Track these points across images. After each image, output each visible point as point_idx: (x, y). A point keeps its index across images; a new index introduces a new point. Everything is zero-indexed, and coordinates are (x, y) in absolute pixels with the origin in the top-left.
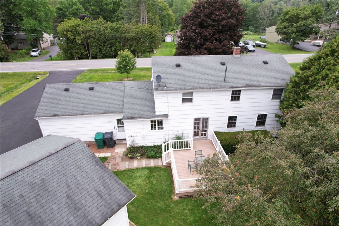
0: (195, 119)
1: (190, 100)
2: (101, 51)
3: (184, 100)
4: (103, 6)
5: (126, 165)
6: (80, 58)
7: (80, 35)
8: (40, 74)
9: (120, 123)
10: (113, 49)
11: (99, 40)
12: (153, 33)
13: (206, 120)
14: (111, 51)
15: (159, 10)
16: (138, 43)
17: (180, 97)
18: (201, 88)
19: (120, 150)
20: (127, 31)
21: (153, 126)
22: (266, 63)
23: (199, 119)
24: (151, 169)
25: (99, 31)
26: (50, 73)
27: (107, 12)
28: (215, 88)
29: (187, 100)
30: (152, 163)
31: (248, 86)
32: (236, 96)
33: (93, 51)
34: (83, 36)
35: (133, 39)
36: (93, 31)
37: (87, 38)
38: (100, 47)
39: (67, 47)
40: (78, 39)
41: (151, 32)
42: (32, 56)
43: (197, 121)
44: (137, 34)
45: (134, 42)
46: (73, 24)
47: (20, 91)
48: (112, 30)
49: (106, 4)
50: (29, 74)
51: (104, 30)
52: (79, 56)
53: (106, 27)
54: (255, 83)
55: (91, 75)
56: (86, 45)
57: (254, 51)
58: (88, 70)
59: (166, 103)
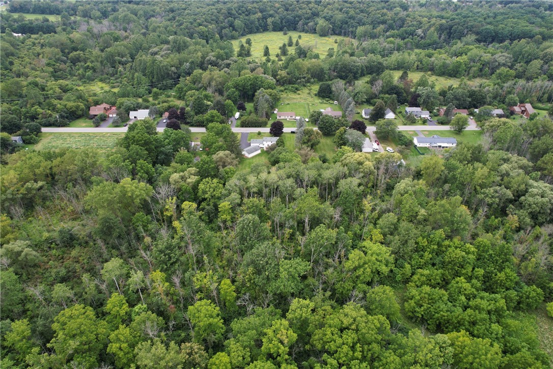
0: (267, 144)
6: (246, 127)
8: (239, 133)
9: (259, 144)
20: (259, 120)
21: (263, 145)
22: (277, 139)
28: (269, 141)
30: (263, 148)
32: (272, 142)
33: (250, 125)
39: (243, 124)
40: (246, 123)
41: (266, 121)
45: (261, 123)
49: (247, 86)
51: (253, 121)
53: (254, 119)
58: (249, 132)
59: (264, 143)
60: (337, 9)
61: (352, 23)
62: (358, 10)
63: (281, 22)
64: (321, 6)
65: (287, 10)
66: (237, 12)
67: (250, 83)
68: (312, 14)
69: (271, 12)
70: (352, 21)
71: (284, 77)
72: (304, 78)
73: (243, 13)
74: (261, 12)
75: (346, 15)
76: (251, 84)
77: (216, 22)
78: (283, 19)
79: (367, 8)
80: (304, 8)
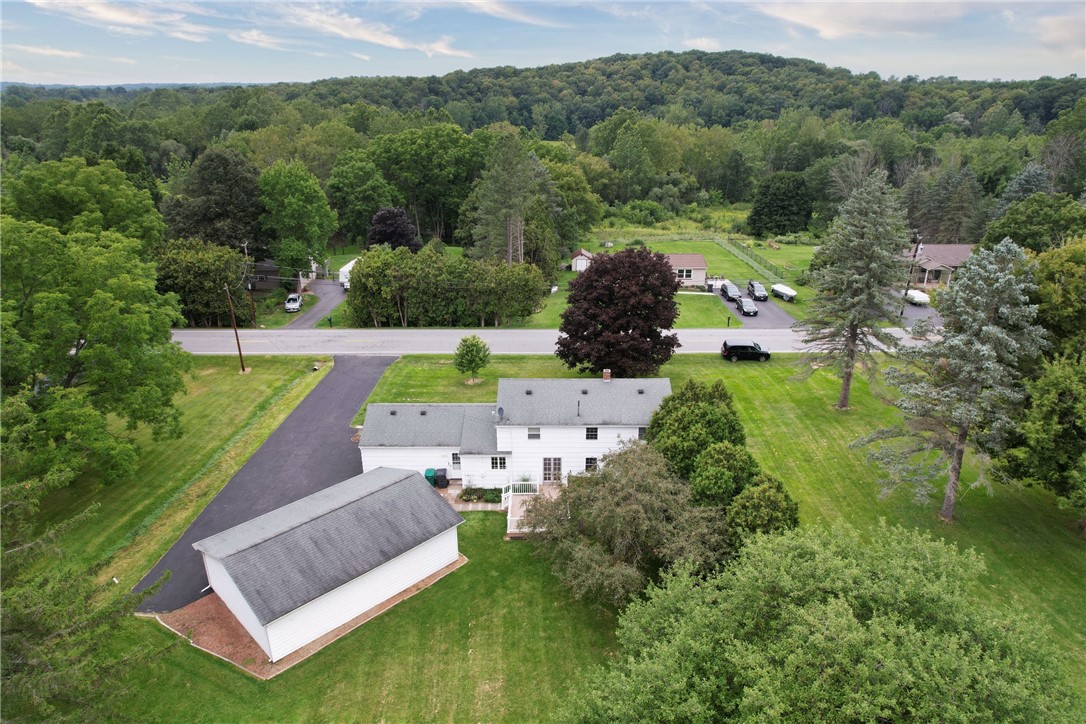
0: (545, 459)
1: (537, 436)
2: (427, 311)
3: (531, 436)
4: (431, 170)
5: (460, 507)
6: (385, 325)
7: (388, 283)
8: (318, 361)
9: (455, 457)
10: (451, 309)
11: (424, 293)
12: (531, 283)
13: (558, 461)
14: (447, 313)
15: (559, 205)
16: (499, 299)
17: (525, 432)
18: (549, 424)
19: (453, 492)
20: (480, 276)
21: (494, 464)
22: (641, 392)
23: (549, 459)
24: (486, 513)
25: (427, 276)
26: (337, 359)
27: (441, 184)
28: (565, 423)
29: (534, 436)
30: (490, 507)
31: (605, 423)
32: (592, 434)
33: (411, 311)
34: (395, 285)
35: (490, 292)
36: (414, 276)
37: (402, 289)
38: (427, 305)
39: (363, 302)
40: (386, 292)
41: (527, 281)
42: (287, 311)
43: (547, 461)
44: (500, 284)
45: (492, 297)
46: (379, 264)
47: (297, 397)
48: (450, 273)
49: (440, 166)
50: (301, 359)
51: (436, 276)
52: (384, 320)
53: (439, 269)
54: (615, 420)
55: (410, 368)
56: (399, 301)
57: (756, 314)
58: (405, 357)
59: (509, 438)
60: (712, 87)
61: (757, 112)
62: (764, 86)
63: (569, 119)
64: (669, 82)
65: (583, 93)
66: (453, 90)
67: (453, 152)
68: (647, 98)
69: (544, 95)
70: (755, 107)
71: (601, 175)
72: (675, 183)
73: (471, 94)
74: (517, 95)
75: (737, 97)
76: (458, 161)
77: (395, 103)
78: (572, 112)
79: (789, 81)
80: (626, 89)
